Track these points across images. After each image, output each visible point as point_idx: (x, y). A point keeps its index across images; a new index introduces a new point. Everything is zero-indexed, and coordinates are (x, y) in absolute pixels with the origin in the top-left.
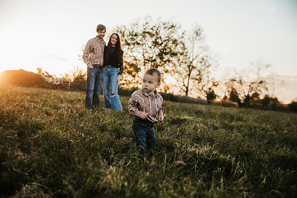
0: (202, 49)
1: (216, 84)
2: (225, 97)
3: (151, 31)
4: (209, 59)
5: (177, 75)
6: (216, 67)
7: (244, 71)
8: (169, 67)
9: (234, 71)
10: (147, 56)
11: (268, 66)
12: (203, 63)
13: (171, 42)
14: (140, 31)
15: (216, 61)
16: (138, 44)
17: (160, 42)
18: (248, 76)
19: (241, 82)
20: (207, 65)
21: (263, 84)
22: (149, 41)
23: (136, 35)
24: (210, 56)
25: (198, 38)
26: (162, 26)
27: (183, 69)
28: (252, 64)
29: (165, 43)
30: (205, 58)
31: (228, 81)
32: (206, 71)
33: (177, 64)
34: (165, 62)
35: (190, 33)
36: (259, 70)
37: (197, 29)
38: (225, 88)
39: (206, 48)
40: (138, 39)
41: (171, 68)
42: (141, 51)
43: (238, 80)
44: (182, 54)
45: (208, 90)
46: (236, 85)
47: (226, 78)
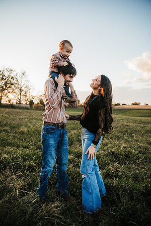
2: (38, 103)
5: (14, 94)
20: (29, 89)
27: (17, 91)
29: (7, 78)
34: (8, 88)
39: (28, 81)
47: (38, 95)
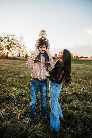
1: (28, 53)
3: (7, 37)
5: (16, 50)
8: (13, 48)
10: (6, 45)
13: (13, 40)
17: (10, 40)
22: (6, 40)
24: (26, 45)
25: (22, 39)
26: (10, 35)
31: (31, 52)
32: (25, 49)
33: (16, 47)
37: (21, 36)
40: (3, 39)
42: (4, 43)
44: (17, 44)
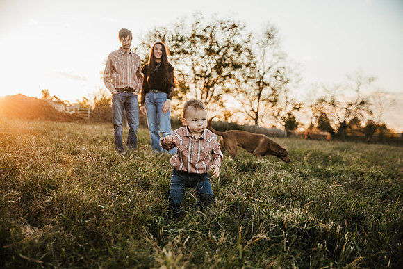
0: (277, 58)
1: (297, 107)
2: (312, 126)
3: (203, 33)
4: (286, 72)
6: (296, 83)
7: (337, 88)
8: (229, 84)
9: (324, 87)
10: (198, 69)
11: (371, 80)
12: (278, 78)
13: (232, 49)
14: (187, 33)
15: (297, 75)
16: (185, 52)
17: (216, 49)
18: (343, 95)
19: (333, 104)
20: (285, 80)
21: (366, 106)
22: (201, 48)
23: (182, 40)
24: (289, 68)
25: (270, 42)
26: (219, 26)
27: (250, 87)
28: (349, 77)
29: (224, 50)
30: (281, 71)
31: (314, 103)
32: (283, 89)
33: (242, 79)
34: (225, 77)
35: (259, 35)
36: (359, 85)
37: (269, 29)
38: (310, 112)
39: (281, 57)
40: (185, 45)
41: (234, 86)
42: (190, 63)
43: (329, 100)
44: (248, 65)
45: (287, 116)
46: (327, 108)
47: (312, 98)
